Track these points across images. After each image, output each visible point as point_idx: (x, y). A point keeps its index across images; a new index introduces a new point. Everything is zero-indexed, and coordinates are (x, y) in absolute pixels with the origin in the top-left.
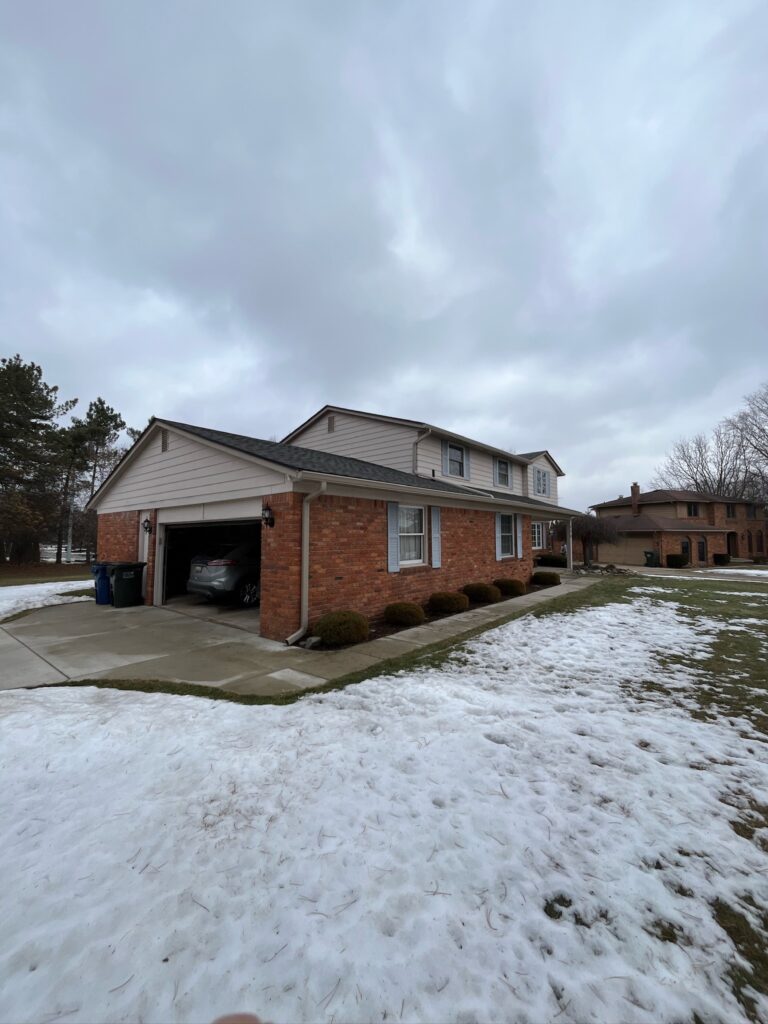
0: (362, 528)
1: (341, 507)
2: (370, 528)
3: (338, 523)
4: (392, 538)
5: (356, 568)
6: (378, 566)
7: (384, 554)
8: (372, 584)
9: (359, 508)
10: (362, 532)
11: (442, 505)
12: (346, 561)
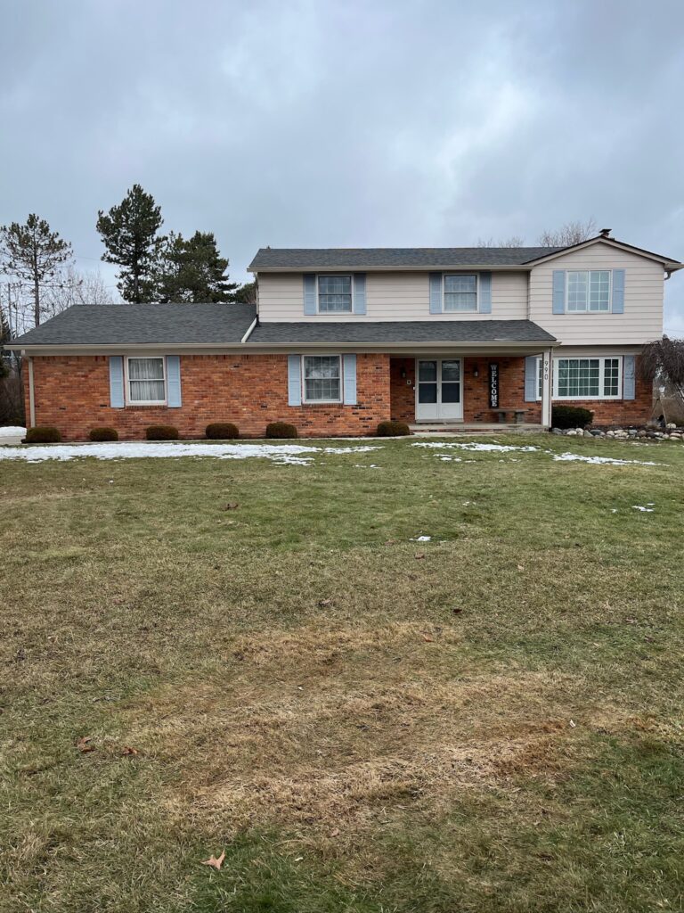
0: (83, 376)
1: (63, 363)
2: (90, 376)
3: (60, 373)
4: (113, 383)
5: (77, 403)
6: (101, 402)
7: (106, 394)
8: (95, 414)
9: (80, 363)
10: (83, 379)
11: (182, 354)
12: (68, 398)
